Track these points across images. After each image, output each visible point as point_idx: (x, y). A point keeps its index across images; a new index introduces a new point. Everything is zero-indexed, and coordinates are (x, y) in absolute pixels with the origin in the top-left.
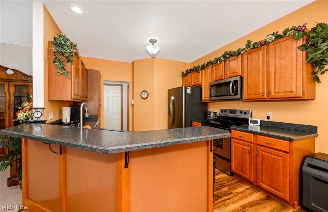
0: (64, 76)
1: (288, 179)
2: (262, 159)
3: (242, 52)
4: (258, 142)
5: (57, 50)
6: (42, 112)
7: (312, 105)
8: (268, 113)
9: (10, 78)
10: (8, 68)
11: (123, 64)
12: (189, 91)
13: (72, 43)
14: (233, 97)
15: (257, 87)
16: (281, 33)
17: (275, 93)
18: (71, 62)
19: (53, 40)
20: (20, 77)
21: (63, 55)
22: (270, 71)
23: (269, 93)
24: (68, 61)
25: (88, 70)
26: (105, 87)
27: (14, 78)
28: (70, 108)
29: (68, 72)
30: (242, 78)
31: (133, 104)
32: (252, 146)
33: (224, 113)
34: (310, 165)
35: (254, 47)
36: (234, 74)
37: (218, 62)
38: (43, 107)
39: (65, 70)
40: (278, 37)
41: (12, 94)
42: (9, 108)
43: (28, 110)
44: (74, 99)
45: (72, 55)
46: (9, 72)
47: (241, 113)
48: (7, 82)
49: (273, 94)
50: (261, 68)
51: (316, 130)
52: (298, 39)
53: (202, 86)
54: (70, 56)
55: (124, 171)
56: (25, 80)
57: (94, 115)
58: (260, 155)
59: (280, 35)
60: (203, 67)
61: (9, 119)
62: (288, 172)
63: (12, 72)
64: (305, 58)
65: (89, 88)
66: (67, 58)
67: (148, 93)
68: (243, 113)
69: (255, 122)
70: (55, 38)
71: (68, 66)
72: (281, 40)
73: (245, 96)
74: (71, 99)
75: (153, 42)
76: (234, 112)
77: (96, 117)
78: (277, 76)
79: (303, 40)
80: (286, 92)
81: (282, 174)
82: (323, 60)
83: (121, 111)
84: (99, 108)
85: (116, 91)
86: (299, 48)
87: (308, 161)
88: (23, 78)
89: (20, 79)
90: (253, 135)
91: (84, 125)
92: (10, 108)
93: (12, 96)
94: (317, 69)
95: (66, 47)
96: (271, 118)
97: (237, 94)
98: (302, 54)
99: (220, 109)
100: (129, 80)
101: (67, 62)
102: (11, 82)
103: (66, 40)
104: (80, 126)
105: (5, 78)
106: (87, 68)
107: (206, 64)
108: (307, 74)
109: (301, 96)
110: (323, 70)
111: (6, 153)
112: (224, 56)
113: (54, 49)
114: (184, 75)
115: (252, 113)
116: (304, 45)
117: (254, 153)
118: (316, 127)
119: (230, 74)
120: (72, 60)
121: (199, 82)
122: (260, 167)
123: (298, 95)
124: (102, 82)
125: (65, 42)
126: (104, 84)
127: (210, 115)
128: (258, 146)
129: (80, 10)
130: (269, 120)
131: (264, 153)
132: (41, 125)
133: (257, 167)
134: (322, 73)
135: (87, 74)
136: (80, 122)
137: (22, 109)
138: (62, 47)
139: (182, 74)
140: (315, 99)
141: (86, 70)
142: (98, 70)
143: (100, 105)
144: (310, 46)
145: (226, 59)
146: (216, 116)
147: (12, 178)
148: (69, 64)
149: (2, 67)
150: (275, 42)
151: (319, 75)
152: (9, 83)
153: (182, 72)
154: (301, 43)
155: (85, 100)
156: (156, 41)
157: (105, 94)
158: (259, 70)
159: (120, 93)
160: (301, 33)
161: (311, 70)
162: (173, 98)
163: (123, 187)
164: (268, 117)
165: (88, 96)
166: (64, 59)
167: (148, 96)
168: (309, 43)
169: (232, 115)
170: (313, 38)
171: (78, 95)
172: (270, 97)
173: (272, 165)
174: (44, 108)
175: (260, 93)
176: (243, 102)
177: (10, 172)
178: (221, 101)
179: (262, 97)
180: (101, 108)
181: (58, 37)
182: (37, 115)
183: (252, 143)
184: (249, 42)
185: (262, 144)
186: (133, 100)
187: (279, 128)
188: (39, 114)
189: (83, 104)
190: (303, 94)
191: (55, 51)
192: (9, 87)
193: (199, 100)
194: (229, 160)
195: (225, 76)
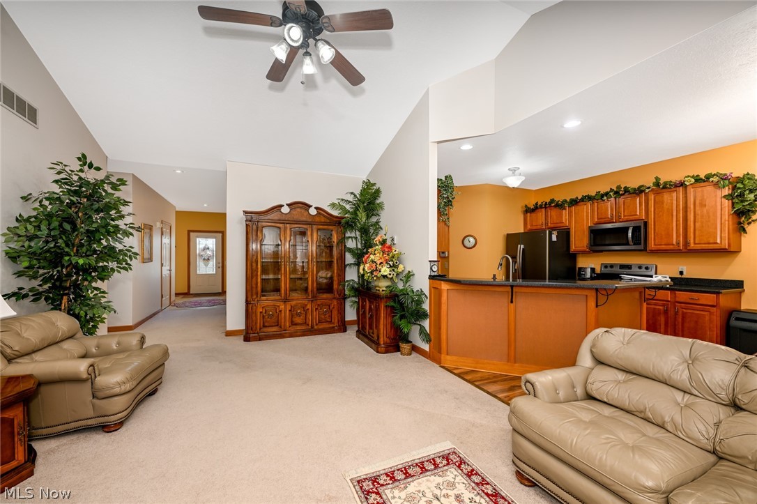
0: (444, 223)
1: (715, 333)
2: (683, 318)
3: (647, 191)
4: (678, 299)
6: (438, 266)
7: (739, 258)
8: (680, 267)
9: (311, 220)
10: (312, 206)
12: (554, 238)
14: (632, 247)
15: (669, 235)
16: (702, 176)
17: (695, 244)
20: (323, 219)
22: (688, 218)
23: (686, 243)
30: (646, 224)
32: (668, 304)
33: (609, 269)
34: (737, 319)
35: (665, 187)
36: (631, 218)
37: (603, 198)
38: (437, 260)
40: (698, 180)
41: (314, 242)
42: (312, 263)
46: (312, 211)
47: (640, 267)
49: (692, 245)
50: (675, 213)
51: (742, 284)
52: (724, 187)
53: (570, 229)
56: (329, 221)
58: (680, 313)
59: (701, 179)
60: (575, 202)
61: (312, 278)
62: (715, 326)
63: (315, 212)
64: (731, 208)
67: (476, 239)
68: (644, 269)
72: (702, 184)
73: (652, 245)
78: (697, 225)
79: (729, 188)
80: (709, 243)
81: (708, 329)
82: (749, 211)
86: (725, 197)
87: (735, 315)
89: (324, 221)
90: (669, 292)
93: (315, 245)
94: (743, 219)
96: (685, 273)
97: (640, 244)
98: (727, 203)
99: (602, 264)
102: (315, 226)
105: (308, 220)
108: (733, 224)
109: (726, 248)
110: (750, 221)
111: (308, 325)
112: (615, 192)
115: (656, 268)
116: (729, 195)
117: (671, 313)
118: (742, 282)
119: (624, 216)
121: (562, 223)
122: (680, 327)
123: (723, 247)
128: (677, 304)
130: (683, 276)
131: (685, 311)
133: (677, 327)
134: (749, 223)
139: (525, 209)
140: (739, 252)
144: (737, 196)
145: (618, 196)
146: (595, 274)
150: (695, 186)
151: (746, 226)
152: (312, 227)
153: (526, 206)
154: (726, 191)
156: (519, 169)
158: (672, 215)
160: (727, 182)
161: (736, 220)
162: (522, 246)
164: (681, 273)
167: (476, 244)
168: (736, 194)
169: (625, 272)
170: (740, 188)
172: (689, 248)
173: (696, 322)
174: (438, 262)
175: (674, 243)
176: (647, 253)
179: (678, 248)
183: (668, 301)
184: (658, 179)
185: (682, 300)
187: (696, 285)
188: (436, 268)
190: (729, 245)
192: (312, 232)
195: (617, 218)
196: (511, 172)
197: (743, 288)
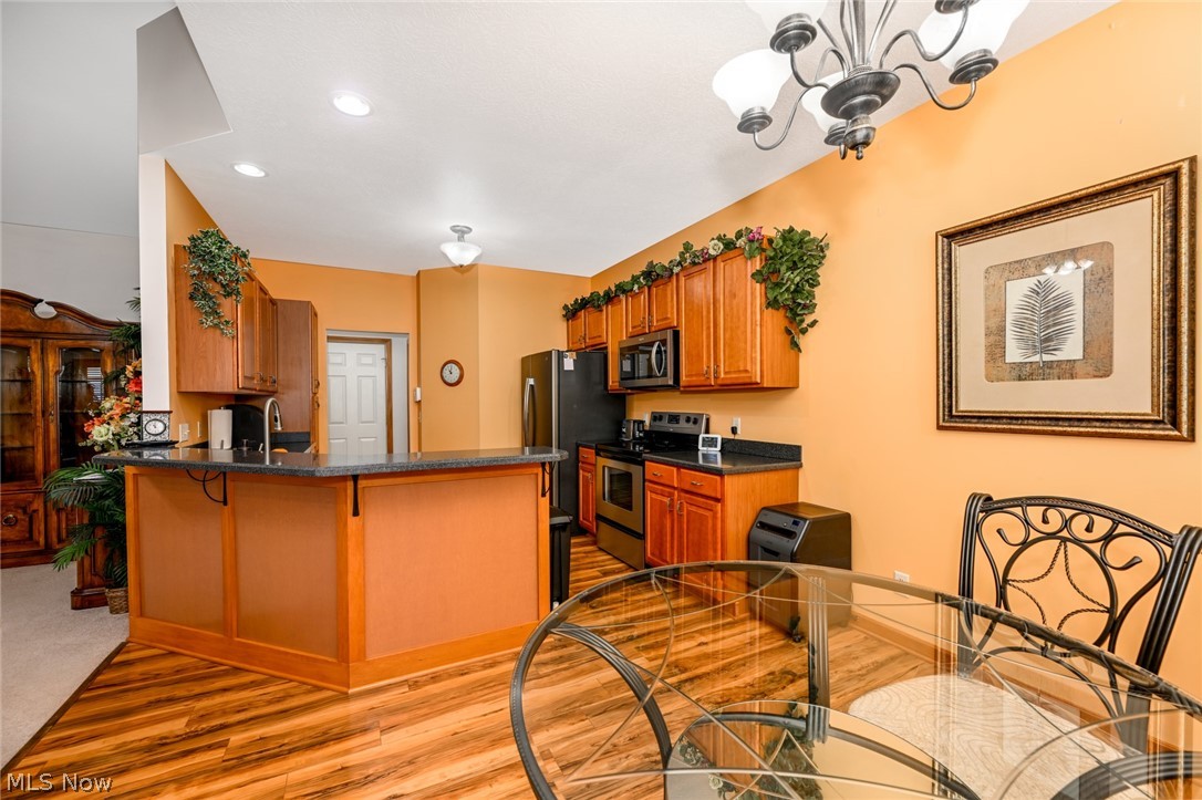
0: (218, 332)
2: (688, 522)
3: (676, 270)
4: (683, 485)
5: (199, 268)
6: (166, 421)
7: (793, 400)
8: (733, 419)
9: (46, 329)
10: (41, 301)
11: (389, 279)
12: (569, 364)
13: (237, 248)
14: (660, 382)
15: (699, 357)
17: (726, 373)
18: (234, 297)
19: (188, 243)
20: (74, 326)
21: (215, 280)
22: (719, 322)
24: (228, 295)
25: (279, 303)
26: (333, 347)
27: (56, 328)
28: (231, 411)
29: (227, 322)
30: (676, 335)
31: (418, 398)
32: (673, 494)
33: (658, 423)
35: (693, 262)
36: (663, 323)
37: (636, 287)
38: (168, 409)
39: (219, 317)
40: (727, 246)
41: (51, 374)
42: (43, 416)
43: (116, 417)
44: (243, 388)
45: (237, 280)
46: (43, 311)
47: (688, 420)
48: (39, 341)
49: (722, 376)
50: (705, 313)
51: (800, 453)
52: (752, 257)
53: (606, 348)
54: (233, 281)
55: (352, 522)
56: (89, 332)
57: (297, 433)
58: (685, 512)
59: (731, 242)
60: (610, 298)
61: (44, 447)
62: (719, 541)
63: (52, 312)
64: (764, 300)
65: (280, 355)
66: (223, 286)
67: (461, 369)
68: (691, 422)
69: (711, 442)
70: (192, 239)
71: (227, 306)
72: (731, 253)
73: (684, 379)
74: (236, 390)
75: (461, 233)
76: (674, 418)
77: (303, 439)
78: (727, 335)
79: (761, 259)
80: (739, 372)
83: (387, 423)
84: (313, 414)
85: (369, 360)
86: (753, 276)
88: (84, 329)
89: (76, 331)
90: (675, 469)
91: (272, 447)
92: (47, 415)
93: (52, 380)
95: (221, 261)
96: (739, 431)
97: (666, 375)
98: (758, 290)
99: (653, 413)
100: (410, 327)
101: (225, 296)
102: (50, 341)
103: (222, 241)
104: (264, 449)
105: (31, 328)
106: (274, 297)
107: (613, 289)
109: (759, 381)
110: (804, 325)
111: (38, 543)
112: (647, 274)
113: (191, 267)
114: (571, 313)
115: (708, 420)
116: (759, 272)
117: (676, 511)
118: (799, 448)
119: (657, 322)
120: (238, 292)
121: (600, 336)
123: (753, 380)
124: (322, 334)
125: (220, 248)
126: (330, 339)
127: (628, 430)
128: (681, 494)
129: (257, 170)
130: (737, 437)
132: (163, 452)
134: (804, 331)
135: (275, 313)
136: (263, 442)
137: (99, 415)
138: (212, 261)
139: (564, 313)
140: (797, 387)
141: (273, 302)
142: (309, 302)
143: (315, 405)
145: (650, 283)
146: (640, 432)
147: (84, 588)
148: (229, 300)
149: (5, 293)
150: (726, 257)
151: (798, 336)
152: (42, 344)
153: (566, 307)
154: (757, 265)
155: (270, 389)
156: (471, 230)
157: (332, 370)
158: (703, 317)
159: (384, 365)
160: (754, 246)
162: (531, 381)
163: (350, 551)
164: (734, 430)
165: (281, 377)
166: (218, 288)
167: (461, 377)
168: (766, 270)
169: (672, 428)
171: (252, 378)
172: (722, 382)
173: (700, 531)
174: (170, 412)
175: (704, 373)
176: (682, 392)
177: (79, 574)
178: (655, 391)
179: (707, 383)
180: (321, 413)
181: (200, 235)
182: (154, 429)
183: (675, 488)
184: (687, 247)
185: (687, 487)
186: (418, 390)
187: (750, 454)
188: (160, 427)
189: (270, 401)
190: (764, 376)
191: (196, 272)
192: (42, 353)
193: (601, 387)
194: (642, 537)
195: (648, 327)
196: (456, 235)
197: (800, 461)
